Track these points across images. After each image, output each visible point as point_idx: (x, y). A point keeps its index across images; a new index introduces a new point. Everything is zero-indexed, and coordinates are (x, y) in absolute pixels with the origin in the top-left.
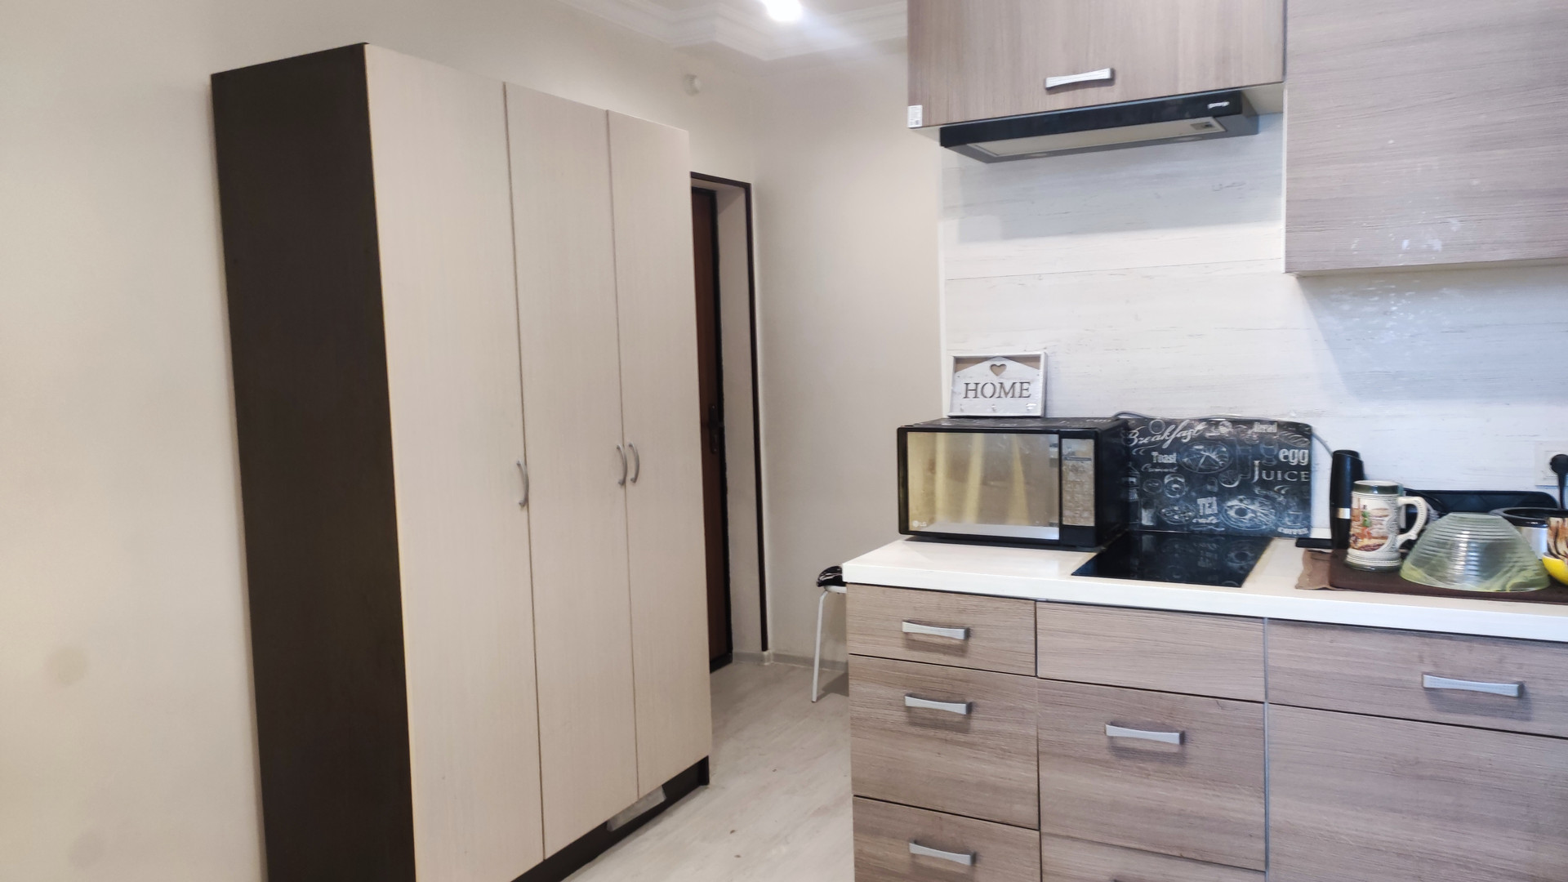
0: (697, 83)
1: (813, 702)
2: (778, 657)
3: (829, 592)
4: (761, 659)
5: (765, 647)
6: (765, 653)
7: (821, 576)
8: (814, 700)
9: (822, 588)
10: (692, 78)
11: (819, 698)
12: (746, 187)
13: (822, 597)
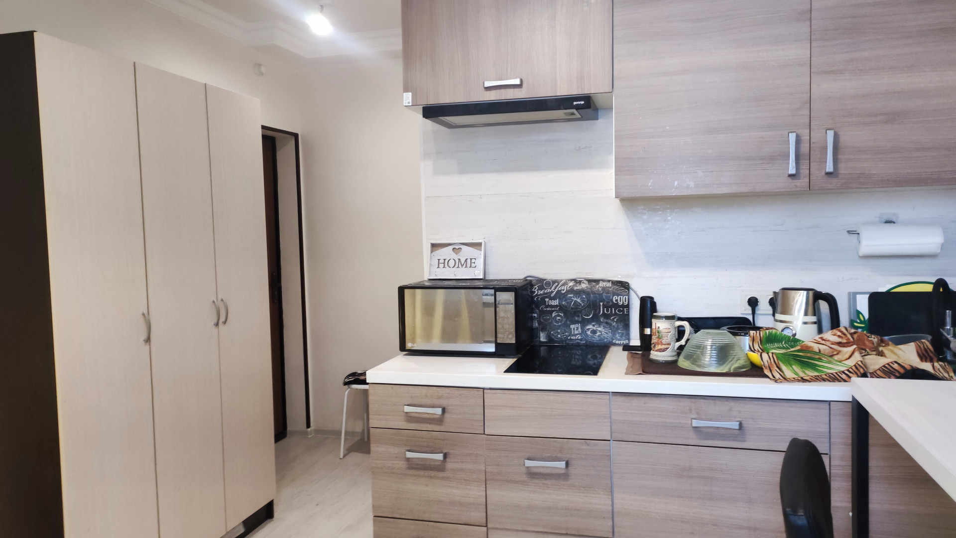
0: (263, 69)
1: (341, 459)
2: (318, 431)
3: (351, 388)
4: (306, 433)
5: (308, 426)
6: (309, 429)
7: (345, 378)
8: (342, 457)
9: (346, 386)
10: (260, 65)
11: (344, 456)
12: (296, 136)
13: (347, 392)
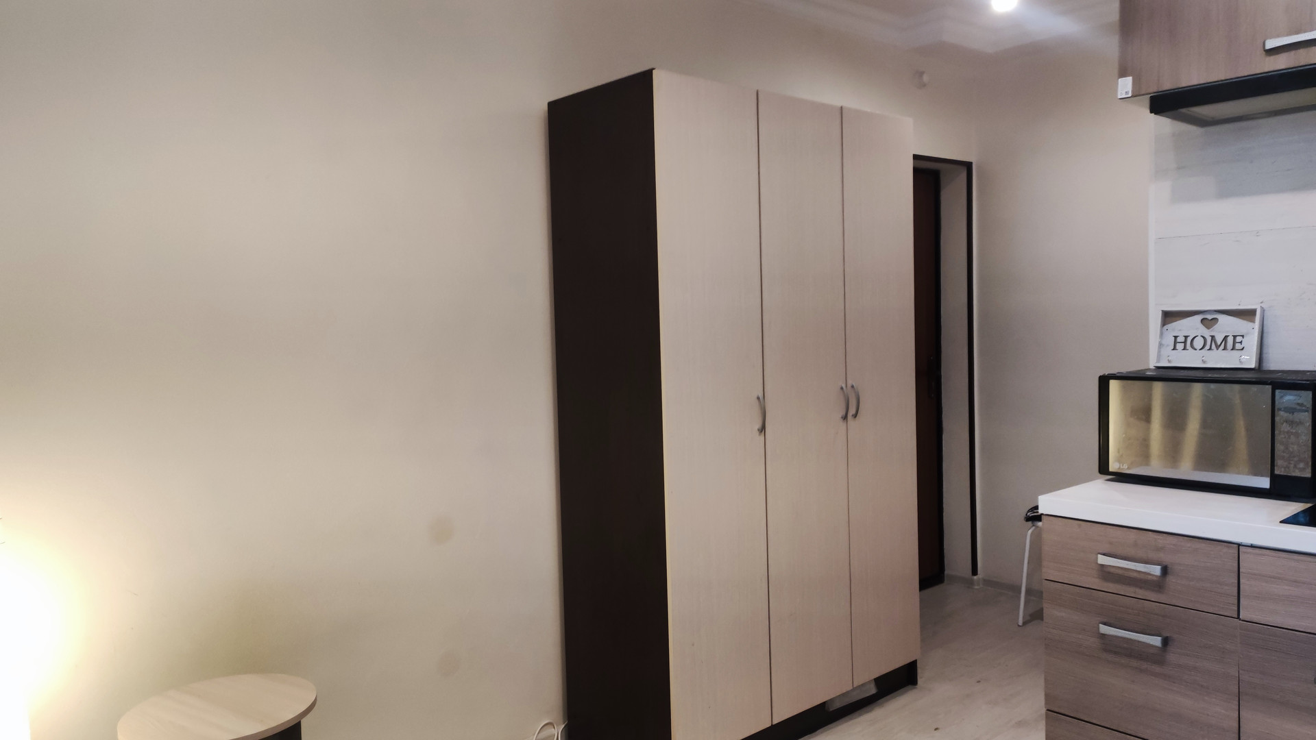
0: (925, 78)
2: (988, 582)
3: (1038, 527)
4: (969, 584)
5: (975, 572)
6: (975, 577)
7: (1028, 511)
8: (1020, 623)
9: (1030, 523)
10: (921, 74)
11: (1025, 623)
12: (968, 166)
13: (1030, 532)
